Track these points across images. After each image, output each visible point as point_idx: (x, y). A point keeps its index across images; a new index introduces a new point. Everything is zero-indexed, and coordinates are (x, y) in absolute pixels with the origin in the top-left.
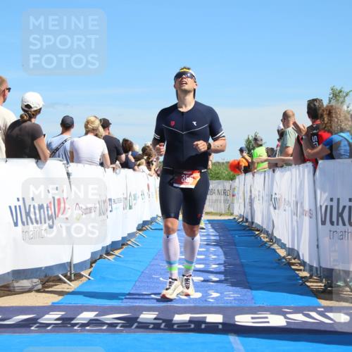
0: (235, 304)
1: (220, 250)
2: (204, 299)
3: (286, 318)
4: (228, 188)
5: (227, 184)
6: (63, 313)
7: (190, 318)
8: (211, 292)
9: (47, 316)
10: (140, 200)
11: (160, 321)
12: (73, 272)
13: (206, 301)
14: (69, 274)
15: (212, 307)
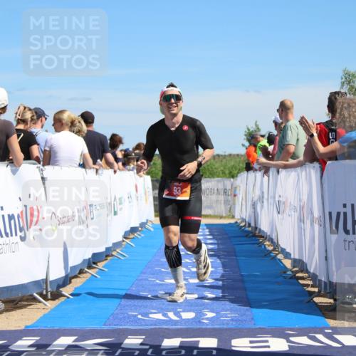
0: (232, 325)
1: (218, 261)
2: (197, 320)
3: (289, 341)
4: (229, 187)
5: (228, 183)
6: (38, 338)
7: (181, 342)
8: (206, 312)
9: (19, 343)
10: (126, 204)
11: (147, 347)
12: (49, 289)
13: (200, 322)
14: (44, 293)
15: (206, 329)
